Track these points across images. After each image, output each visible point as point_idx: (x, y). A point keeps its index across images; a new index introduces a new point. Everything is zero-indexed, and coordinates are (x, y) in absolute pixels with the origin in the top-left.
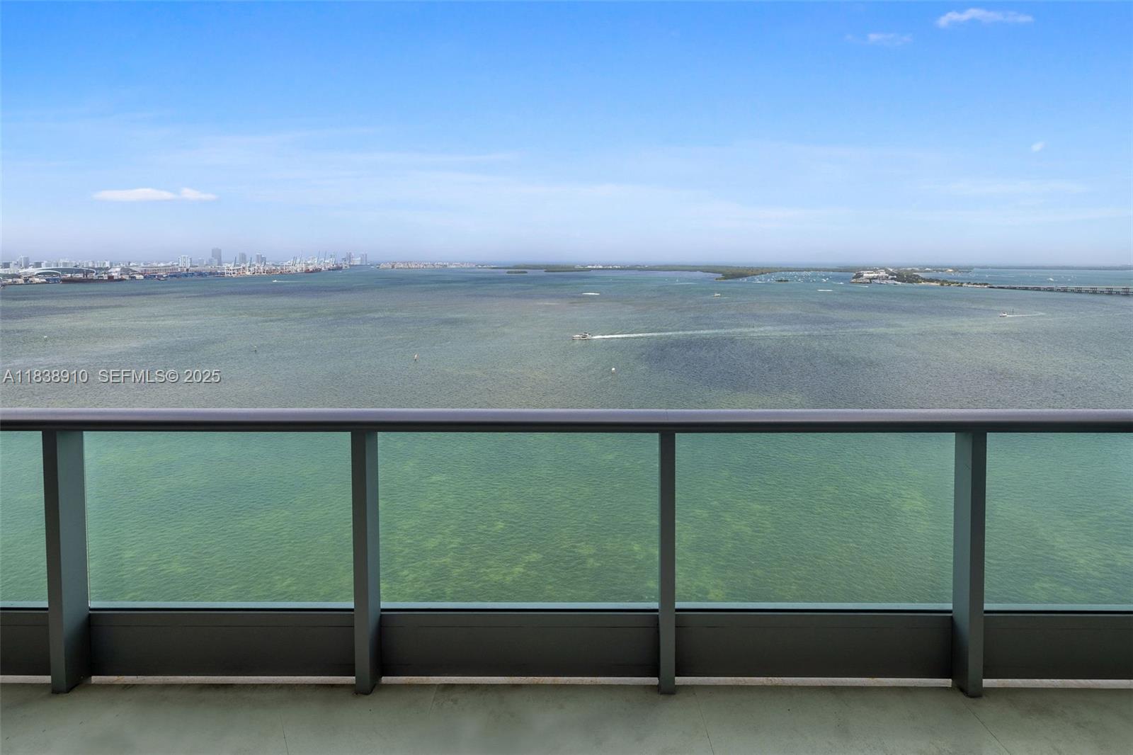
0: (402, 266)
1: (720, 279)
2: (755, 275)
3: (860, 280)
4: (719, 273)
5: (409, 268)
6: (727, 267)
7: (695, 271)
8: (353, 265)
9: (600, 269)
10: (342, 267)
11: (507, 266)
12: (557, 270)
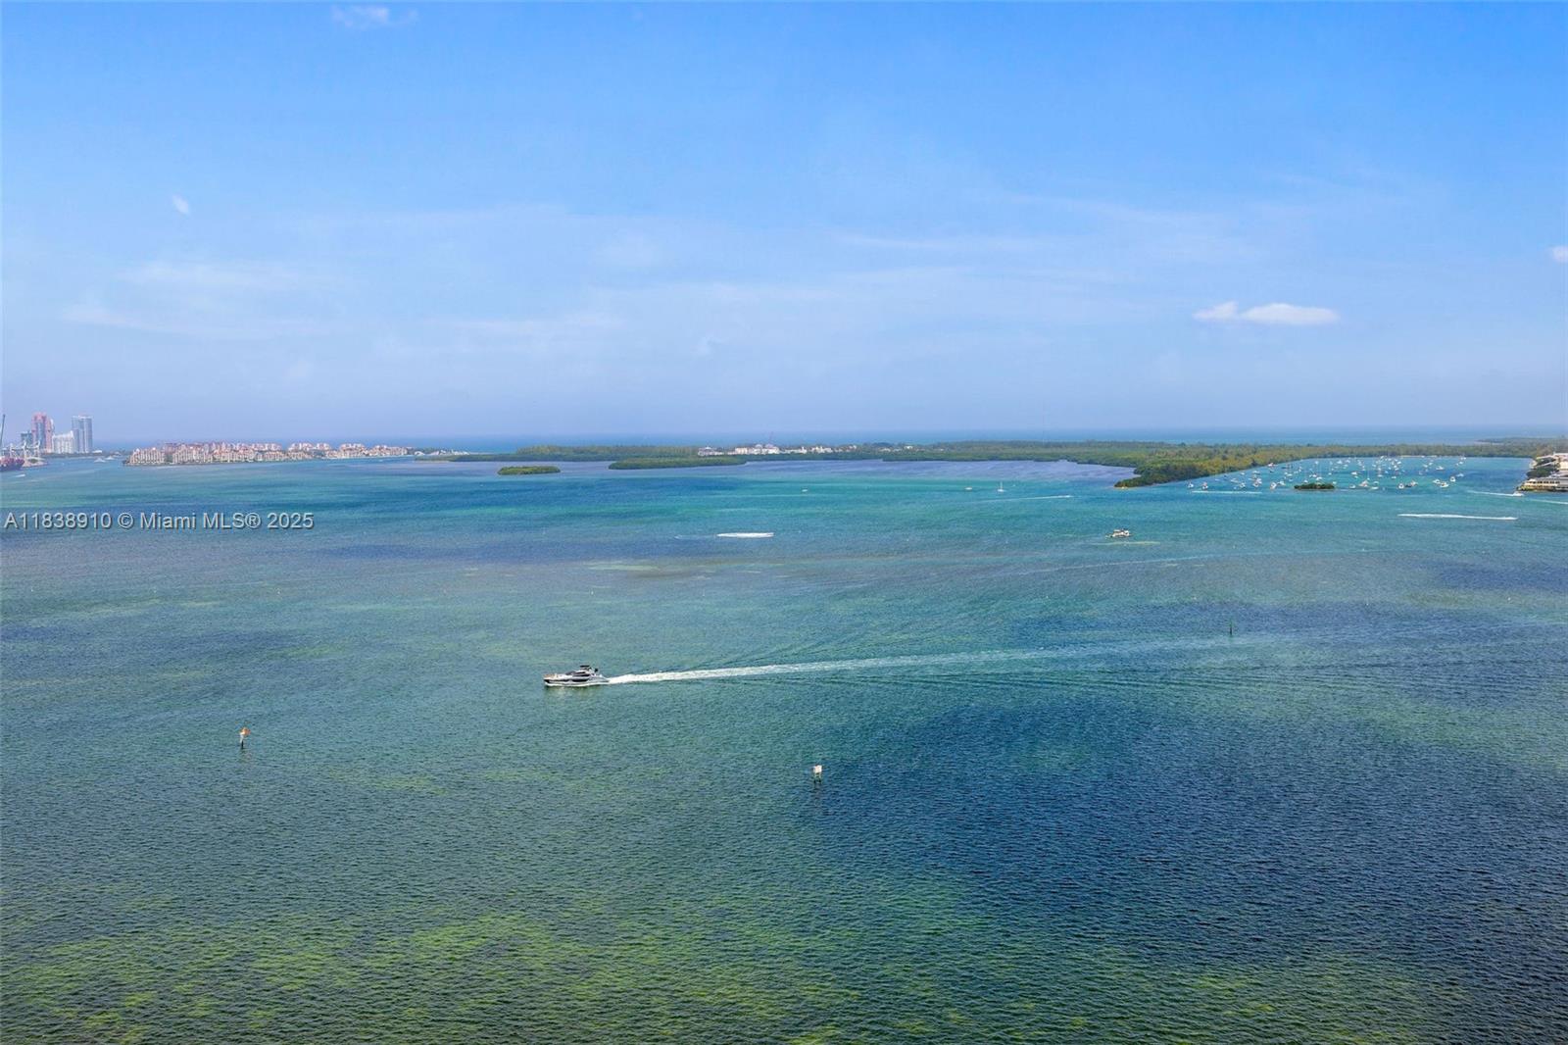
0: (194, 455)
1: (1128, 483)
2: (1232, 470)
3: (1549, 482)
4: (1127, 463)
5: (216, 462)
6: (1148, 446)
7: (1055, 458)
8: (53, 456)
9: (772, 457)
10: (21, 462)
11: (497, 453)
12: (648, 460)
